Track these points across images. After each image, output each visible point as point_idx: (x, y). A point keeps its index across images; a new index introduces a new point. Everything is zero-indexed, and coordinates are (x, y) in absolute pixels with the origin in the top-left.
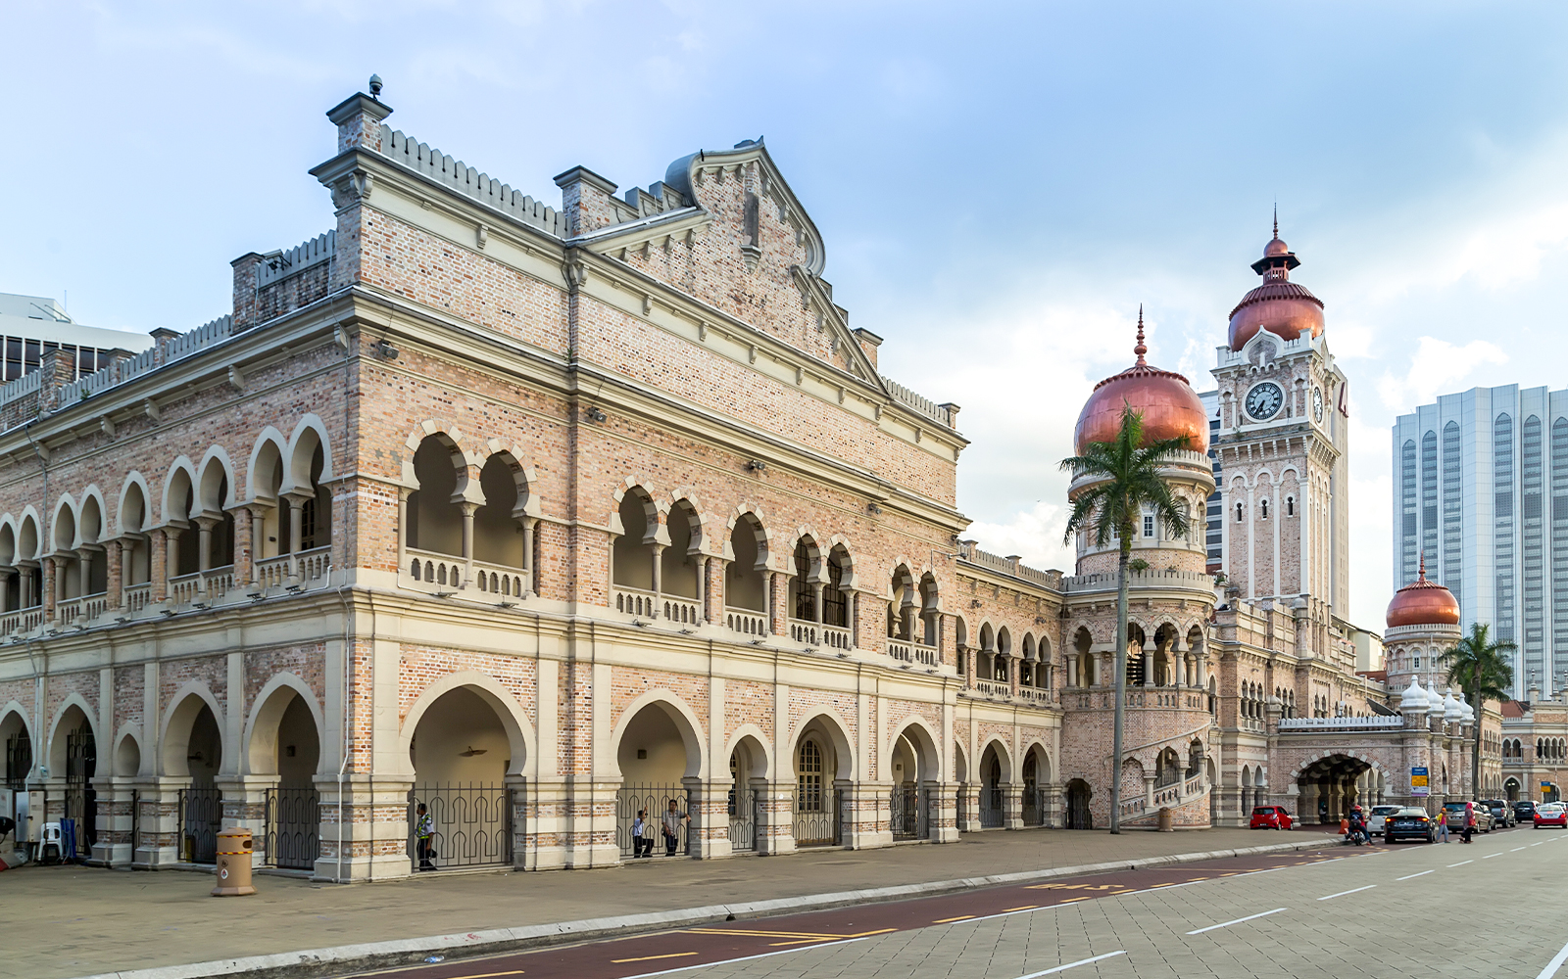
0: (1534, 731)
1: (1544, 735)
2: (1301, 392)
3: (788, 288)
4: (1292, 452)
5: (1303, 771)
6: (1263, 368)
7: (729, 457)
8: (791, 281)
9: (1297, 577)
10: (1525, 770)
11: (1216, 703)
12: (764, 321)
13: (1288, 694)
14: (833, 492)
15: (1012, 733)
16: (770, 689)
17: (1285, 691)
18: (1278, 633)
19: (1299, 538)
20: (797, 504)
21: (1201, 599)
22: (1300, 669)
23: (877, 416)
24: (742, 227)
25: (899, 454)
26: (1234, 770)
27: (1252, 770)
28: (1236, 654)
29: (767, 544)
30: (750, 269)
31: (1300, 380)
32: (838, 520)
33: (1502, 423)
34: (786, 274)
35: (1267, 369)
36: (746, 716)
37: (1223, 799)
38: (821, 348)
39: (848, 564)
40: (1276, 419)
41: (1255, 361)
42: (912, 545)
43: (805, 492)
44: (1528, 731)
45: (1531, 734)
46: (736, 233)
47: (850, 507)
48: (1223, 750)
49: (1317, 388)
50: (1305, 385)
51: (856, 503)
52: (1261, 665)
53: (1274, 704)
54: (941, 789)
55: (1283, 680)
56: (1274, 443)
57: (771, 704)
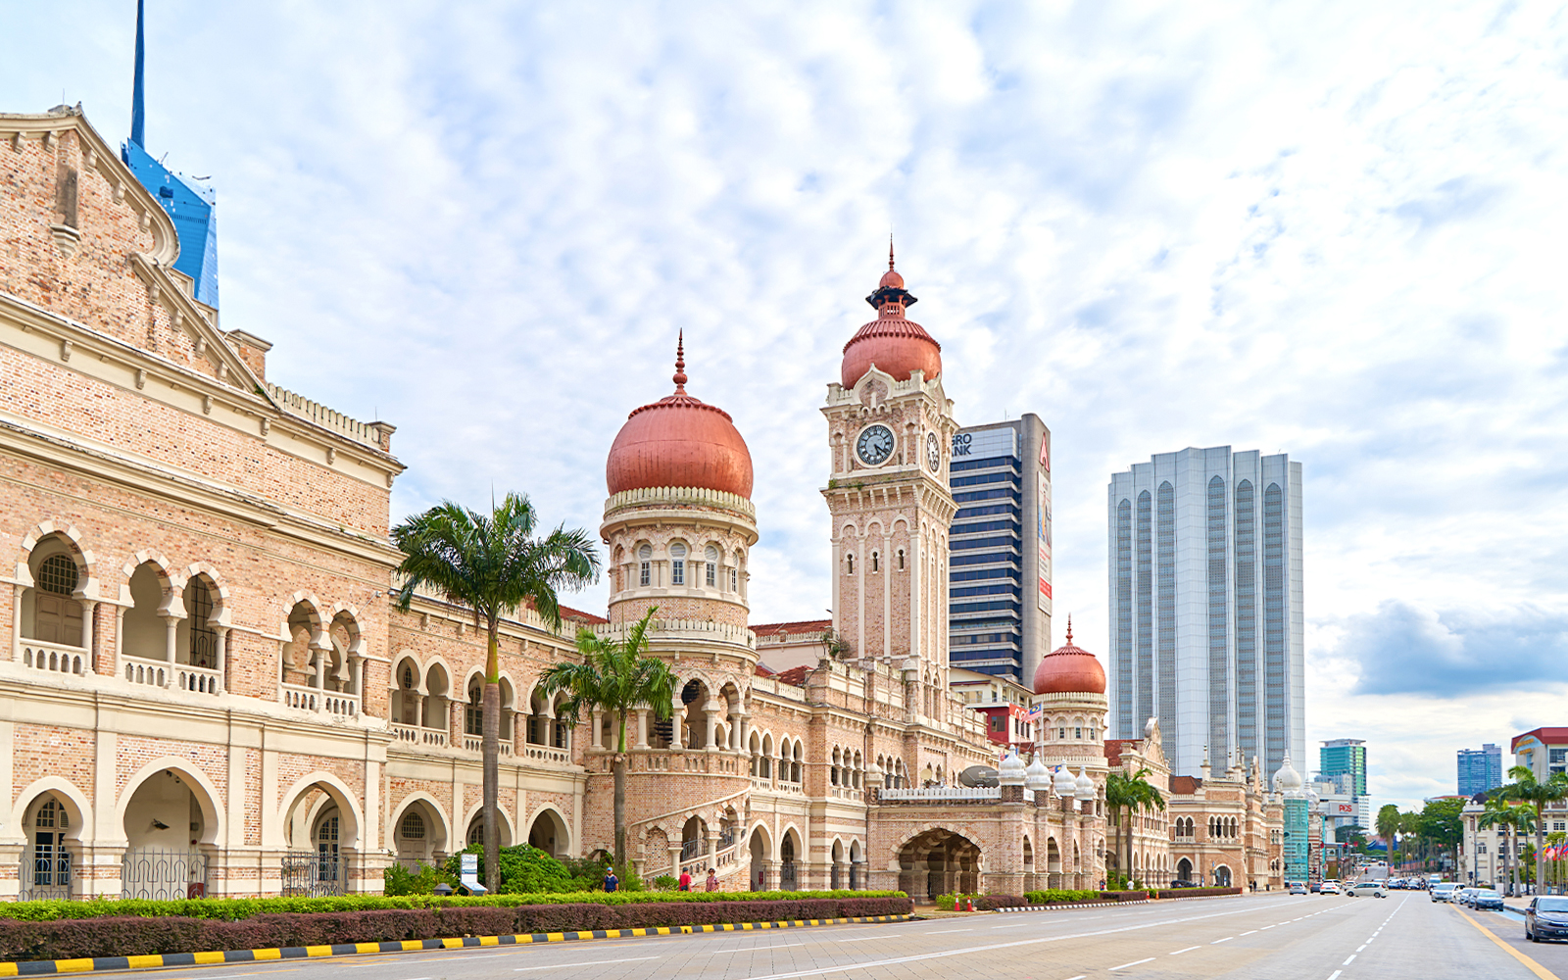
0: (1206, 810)
1: (1216, 814)
2: (912, 437)
3: (125, 277)
4: (903, 502)
5: (906, 847)
6: (874, 410)
7: (27, 466)
8: (130, 270)
9: (907, 637)
10: (1197, 851)
11: (804, 770)
12: (86, 313)
13: (894, 762)
14: (192, 514)
15: (514, 798)
16: (90, 737)
17: (890, 759)
18: (881, 696)
19: (909, 595)
20: (134, 525)
21: (735, 654)
22: (908, 737)
23: (263, 431)
24: (53, 203)
25: (302, 476)
26: (822, 844)
27: (846, 844)
28: (824, 717)
29: (87, 569)
30: (63, 252)
31: (911, 425)
32: (201, 546)
33: (1216, 485)
34: (122, 261)
35: (878, 412)
36: (49, 767)
37: (810, 875)
38: (176, 349)
39: (218, 597)
40: (887, 465)
41: (866, 402)
42: (321, 580)
43: (150, 512)
44: (1200, 810)
45: (1204, 812)
46: (43, 210)
47: (219, 532)
48: (811, 821)
49: (932, 434)
50: (915, 431)
51: (230, 528)
52: (858, 730)
53: (874, 773)
54: (360, 857)
55: (887, 747)
56: (884, 491)
57: (91, 753)
